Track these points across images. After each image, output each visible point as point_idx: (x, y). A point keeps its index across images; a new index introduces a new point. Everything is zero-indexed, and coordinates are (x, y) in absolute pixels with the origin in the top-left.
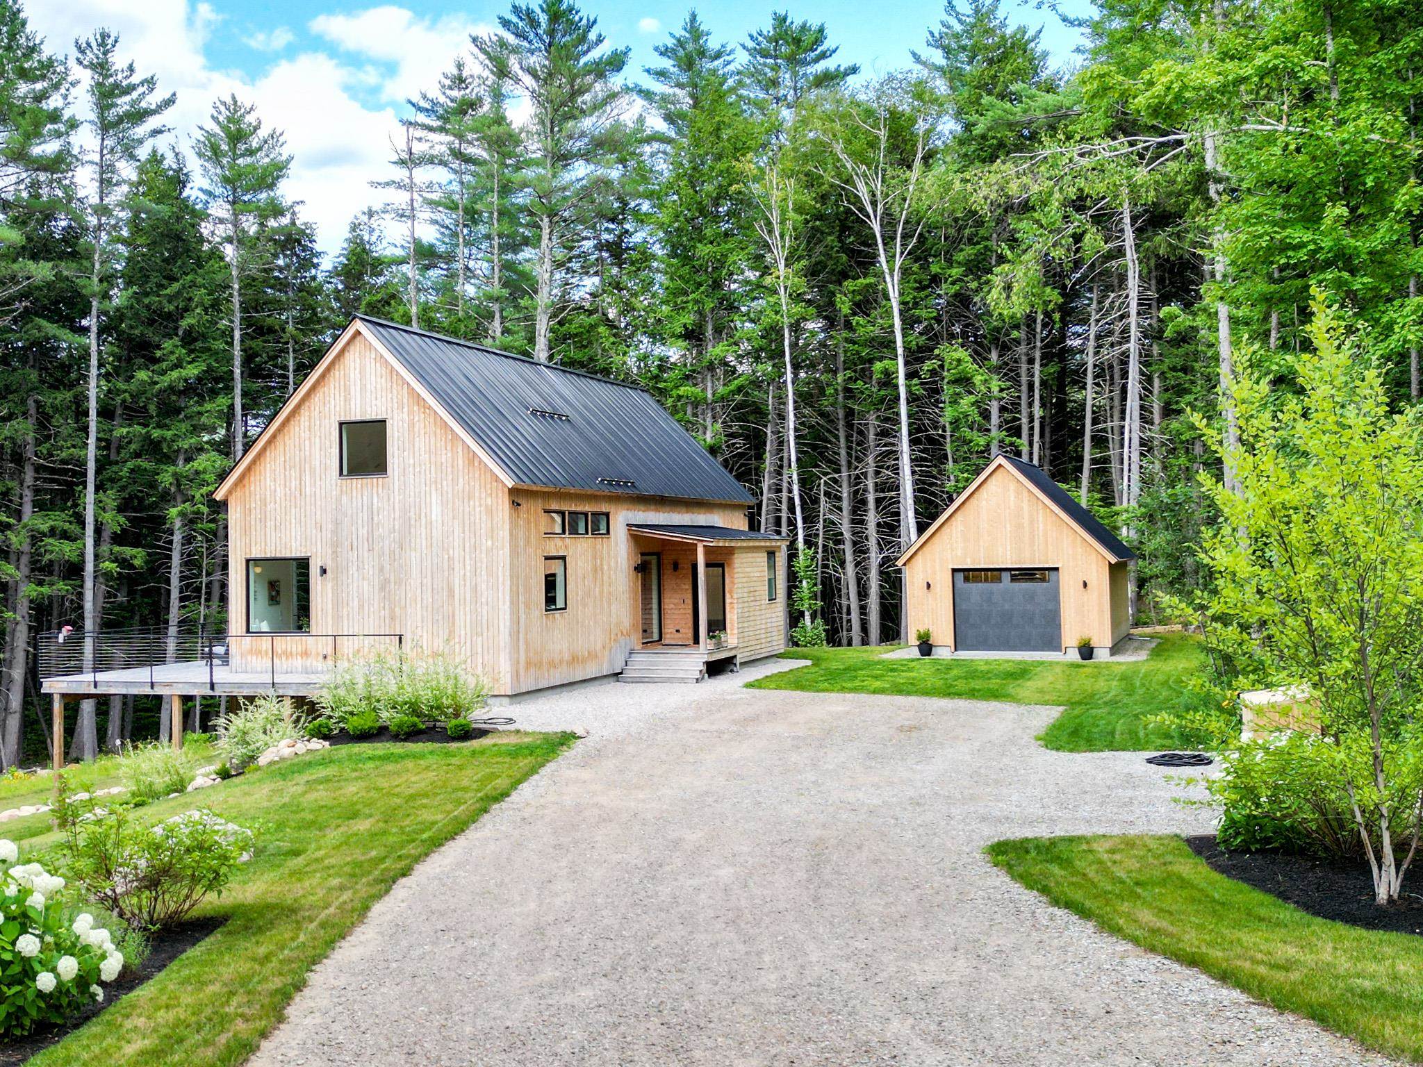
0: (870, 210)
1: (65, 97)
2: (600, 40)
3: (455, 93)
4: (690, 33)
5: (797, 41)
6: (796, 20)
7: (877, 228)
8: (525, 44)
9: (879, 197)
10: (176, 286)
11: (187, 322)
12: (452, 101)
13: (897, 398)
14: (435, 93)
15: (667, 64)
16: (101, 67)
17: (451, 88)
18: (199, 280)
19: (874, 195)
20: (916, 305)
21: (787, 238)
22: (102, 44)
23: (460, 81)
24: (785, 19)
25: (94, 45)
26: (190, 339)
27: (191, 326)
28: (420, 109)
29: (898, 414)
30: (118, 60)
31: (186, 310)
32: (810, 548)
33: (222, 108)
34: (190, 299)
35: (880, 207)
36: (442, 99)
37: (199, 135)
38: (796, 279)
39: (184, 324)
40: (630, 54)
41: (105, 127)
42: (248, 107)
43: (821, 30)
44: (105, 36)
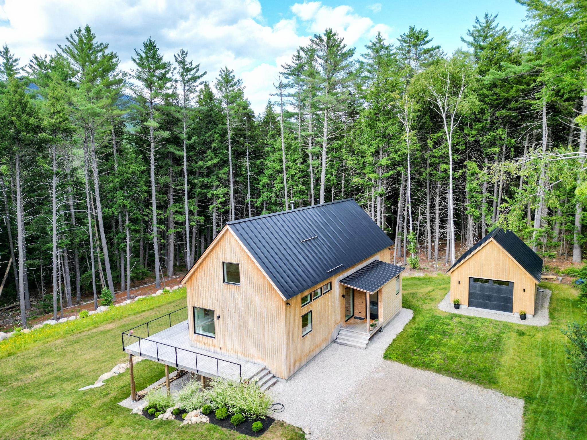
0: (442, 110)
1: (172, 73)
2: (345, 46)
3: (297, 62)
4: (378, 40)
5: (418, 38)
6: (417, 29)
7: (444, 117)
8: (319, 47)
9: (446, 105)
10: (210, 133)
11: (214, 145)
12: (296, 64)
13: (449, 178)
14: (290, 63)
15: (369, 51)
16: (182, 63)
17: (296, 60)
18: (217, 131)
19: (444, 105)
20: (457, 144)
21: (410, 122)
22: (183, 54)
23: (299, 57)
24: (413, 29)
25: (180, 55)
26: (215, 150)
27: (215, 147)
28: (286, 68)
29: (449, 183)
30: (188, 60)
31: (213, 141)
32: (414, 232)
33: (222, 72)
34: (214, 137)
35: (446, 109)
36: (293, 65)
37: (216, 81)
38: (413, 137)
39: (213, 146)
40: (356, 50)
41: (185, 83)
42: (231, 71)
43: (427, 33)
44: (183, 52)
